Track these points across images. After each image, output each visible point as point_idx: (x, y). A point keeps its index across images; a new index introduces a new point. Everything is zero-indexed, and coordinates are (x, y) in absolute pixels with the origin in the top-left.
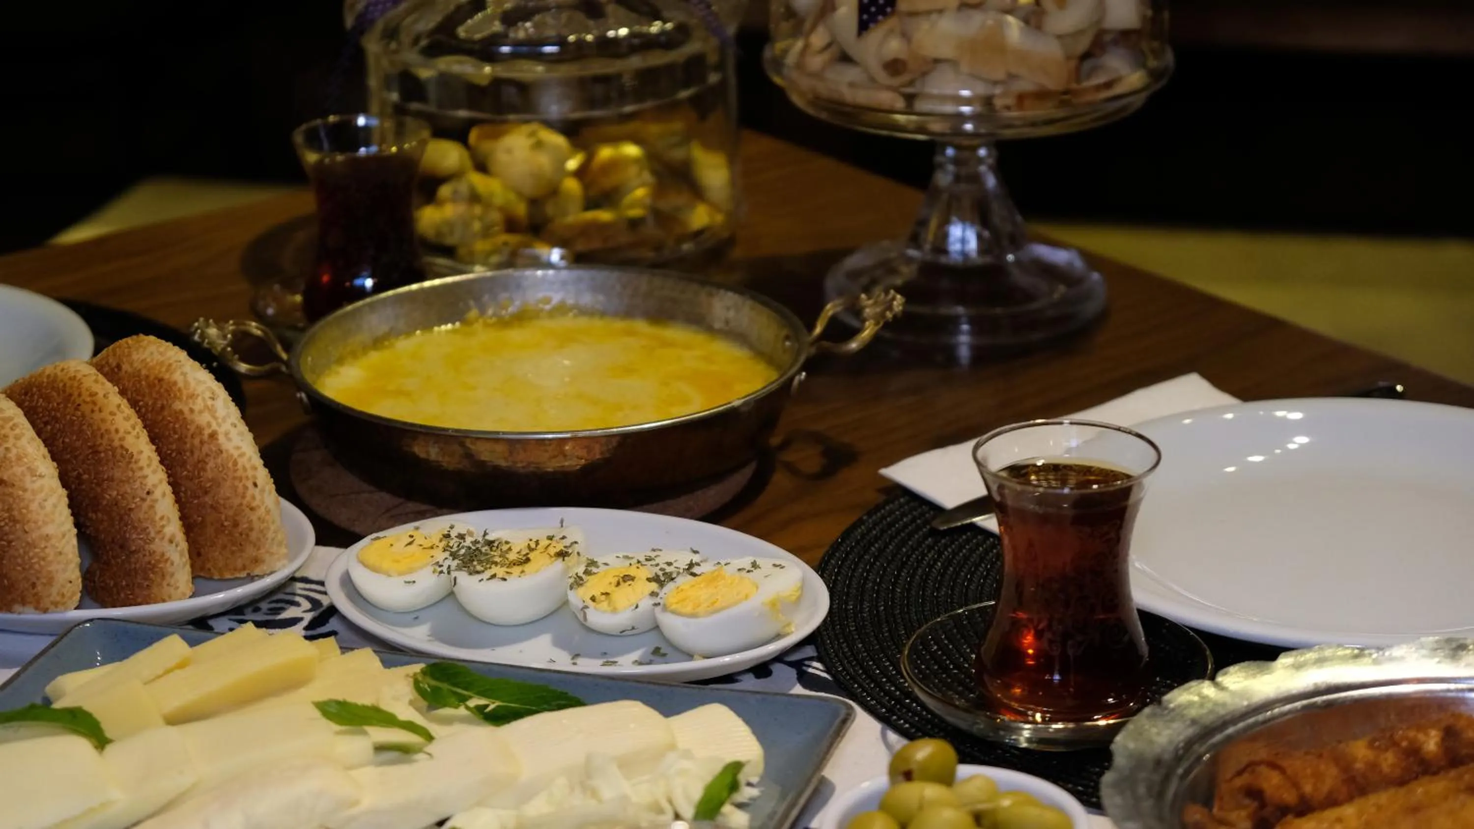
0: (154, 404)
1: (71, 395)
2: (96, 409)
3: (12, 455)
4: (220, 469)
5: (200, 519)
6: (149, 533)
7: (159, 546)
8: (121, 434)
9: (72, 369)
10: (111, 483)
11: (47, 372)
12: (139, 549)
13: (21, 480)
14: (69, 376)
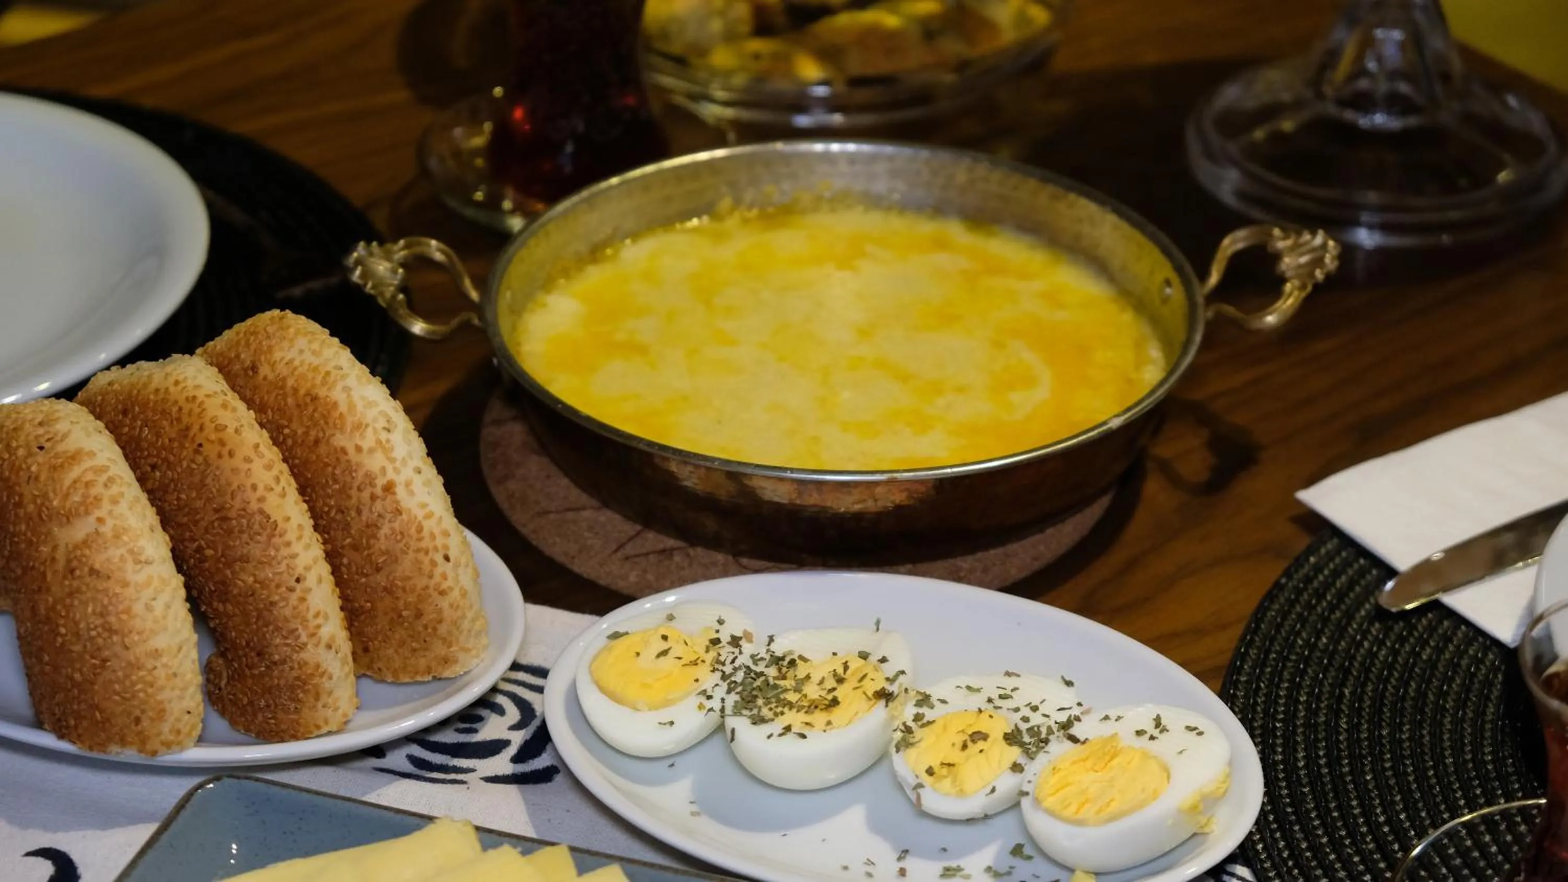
0: (306, 433)
1: (188, 429)
2: (225, 452)
3: (107, 529)
4: (399, 537)
5: (369, 605)
6: (299, 637)
7: (313, 654)
8: (260, 492)
9: (190, 383)
10: (245, 564)
11: (153, 385)
12: (285, 660)
13: (120, 569)
14: (185, 395)
